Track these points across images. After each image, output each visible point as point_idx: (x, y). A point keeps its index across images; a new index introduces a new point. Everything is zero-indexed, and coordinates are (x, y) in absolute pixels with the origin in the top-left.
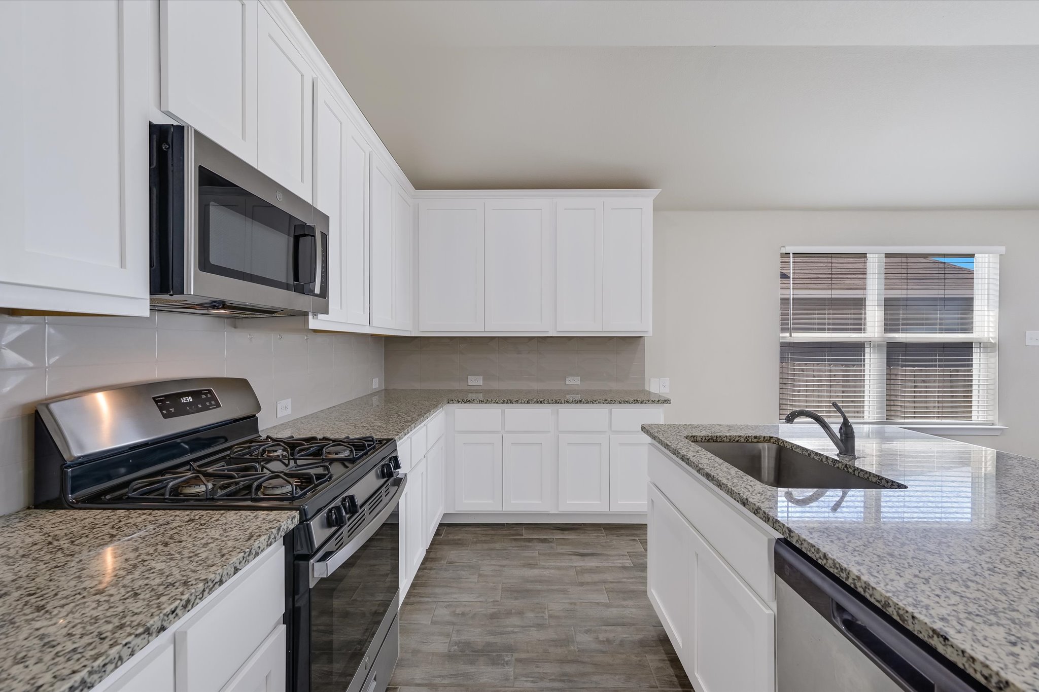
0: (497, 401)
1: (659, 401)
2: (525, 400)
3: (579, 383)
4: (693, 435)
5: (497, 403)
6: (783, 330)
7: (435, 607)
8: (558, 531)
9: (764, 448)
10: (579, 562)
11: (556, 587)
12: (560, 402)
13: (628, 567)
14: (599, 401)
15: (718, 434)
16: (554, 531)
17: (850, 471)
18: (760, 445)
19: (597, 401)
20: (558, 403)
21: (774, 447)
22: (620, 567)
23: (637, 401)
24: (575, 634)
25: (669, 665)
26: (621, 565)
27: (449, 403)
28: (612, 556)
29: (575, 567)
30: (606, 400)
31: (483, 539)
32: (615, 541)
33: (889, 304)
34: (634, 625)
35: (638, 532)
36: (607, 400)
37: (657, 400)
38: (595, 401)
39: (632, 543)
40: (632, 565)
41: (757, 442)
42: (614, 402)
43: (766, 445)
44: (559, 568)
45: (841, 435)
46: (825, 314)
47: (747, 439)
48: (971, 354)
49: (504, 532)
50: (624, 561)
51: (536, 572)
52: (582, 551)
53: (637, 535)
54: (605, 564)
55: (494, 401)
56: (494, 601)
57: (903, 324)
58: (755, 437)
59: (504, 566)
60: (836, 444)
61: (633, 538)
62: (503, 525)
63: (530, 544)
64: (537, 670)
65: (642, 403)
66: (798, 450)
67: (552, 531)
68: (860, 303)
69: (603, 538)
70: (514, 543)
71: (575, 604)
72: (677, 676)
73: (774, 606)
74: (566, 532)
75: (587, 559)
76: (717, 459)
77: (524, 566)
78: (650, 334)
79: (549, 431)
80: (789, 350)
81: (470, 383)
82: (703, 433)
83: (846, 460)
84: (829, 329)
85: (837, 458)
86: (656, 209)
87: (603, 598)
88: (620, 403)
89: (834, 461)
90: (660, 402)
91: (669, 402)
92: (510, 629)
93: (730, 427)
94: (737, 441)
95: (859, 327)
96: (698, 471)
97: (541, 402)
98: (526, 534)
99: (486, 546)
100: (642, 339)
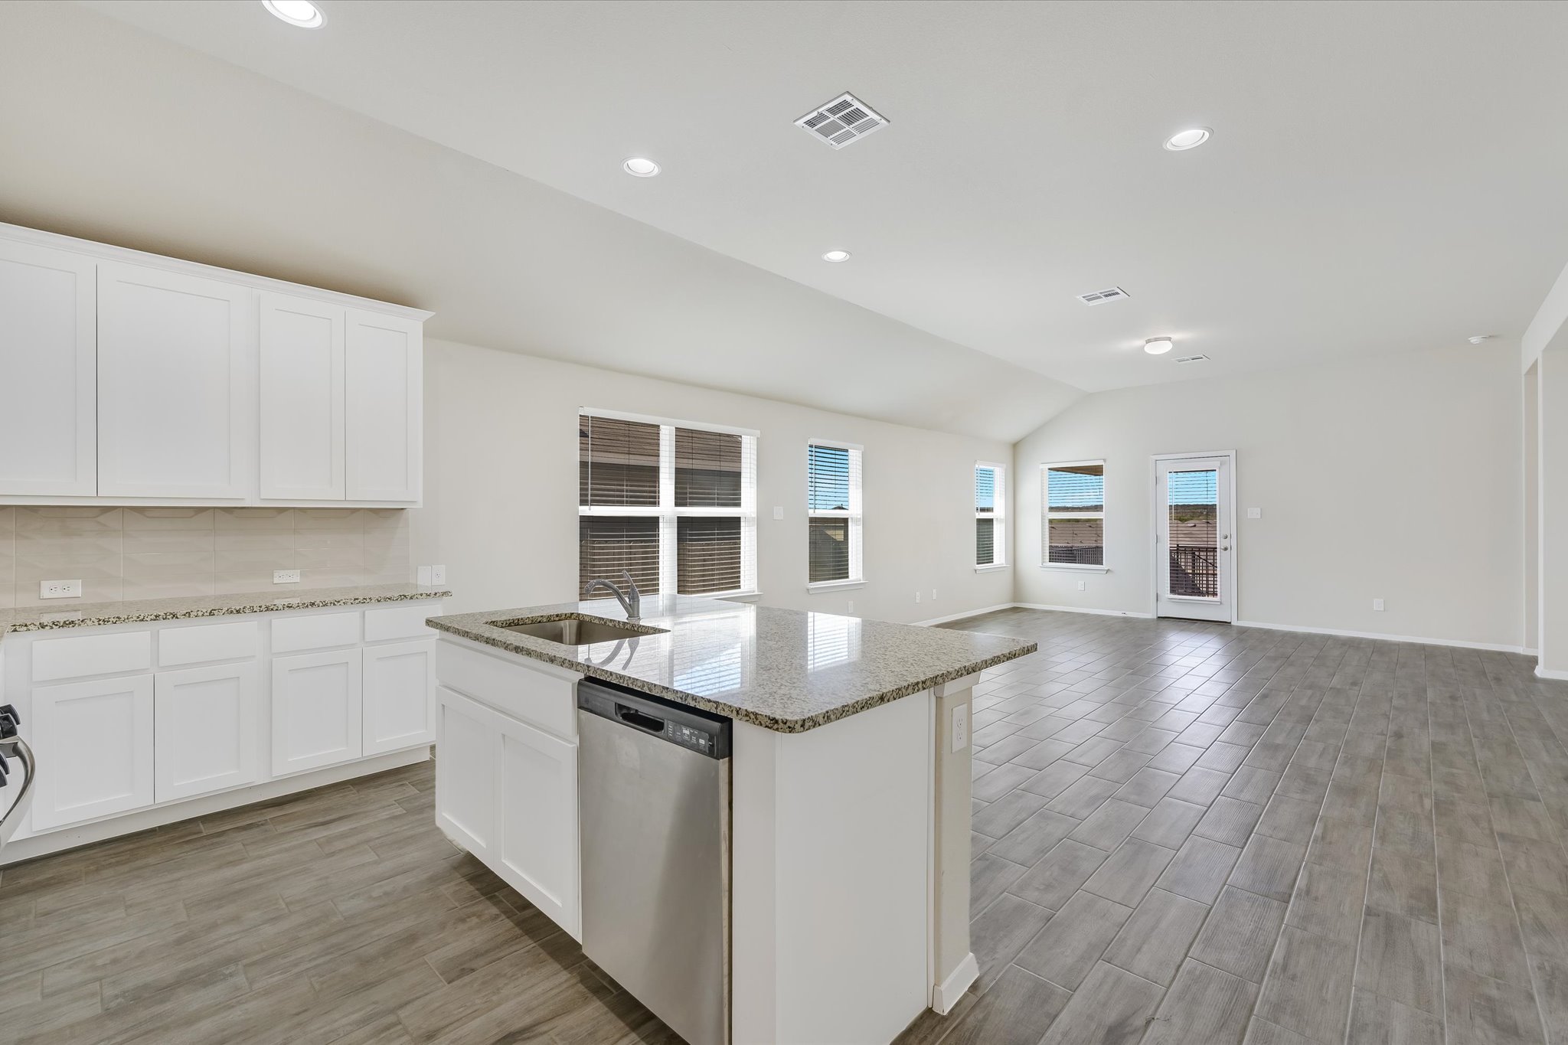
0: (141, 617)
1: (436, 594)
2: (204, 611)
3: (297, 579)
4: (493, 620)
5: (142, 620)
6: (583, 502)
7: (40, 977)
8: (269, 809)
9: (565, 626)
10: (321, 833)
11: (288, 872)
12: (275, 609)
13: (400, 815)
14: (344, 601)
15: (520, 617)
16: (265, 811)
17: (636, 629)
18: (562, 623)
19: (341, 603)
20: (272, 609)
21: (575, 623)
22: (387, 819)
23: (405, 596)
24: (335, 905)
25: (468, 885)
26: (388, 816)
27: (15, 630)
28: (373, 811)
29: (315, 840)
30: (355, 599)
31: (113, 860)
32: (372, 793)
33: (680, 473)
34: (418, 867)
35: (407, 775)
36: (357, 599)
37: (433, 593)
38: (339, 602)
39: (399, 789)
40: (405, 812)
41: (559, 620)
42: (368, 600)
43: (567, 622)
44: (286, 850)
45: (630, 601)
46: (623, 485)
47: (549, 619)
48: (739, 527)
49: (158, 839)
50: (392, 811)
51: (246, 867)
52: (321, 820)
53: (406, 779)
54: (364, 822)
55: (135, 618)
56: (175, 925)
57: (690, 498)
58: (557, 616)
59: (179, 880)
60: (626, 608)
61: (401, 783)
62: (152, 832)
63: (222, 839)
64: (286, 960)
65: (411, 598)
66: (597, 621)
67: (259, 812)
68: (654, 471)
69: (352, 795)
70: (186, 847)
71: (327, 878)
72: (477, 889)
73: (577, 740)
74: (286, 806)
75: (332, 826)
76: (523, 635)
77: (220, 867)
78: (420, 505)
79: (254, 656)
80: (589, 525)
81: (46, 593)
82: (504, 618)
83: (633, 621)
84: (627, 502)
85: (626, 621)
86: (427, 334)
87: (371, 857)
88: (379, 601)
89: (624, 623)
90: (438, 595)
91: (450, 594)
92: (221, 942)
93: (531, 609)
94: (540, 622)
95: (654, 502)
96: (506, 648)
97: (238, 612)
98: (205, 830)
99: (126, 868)
100: (405, 511)
